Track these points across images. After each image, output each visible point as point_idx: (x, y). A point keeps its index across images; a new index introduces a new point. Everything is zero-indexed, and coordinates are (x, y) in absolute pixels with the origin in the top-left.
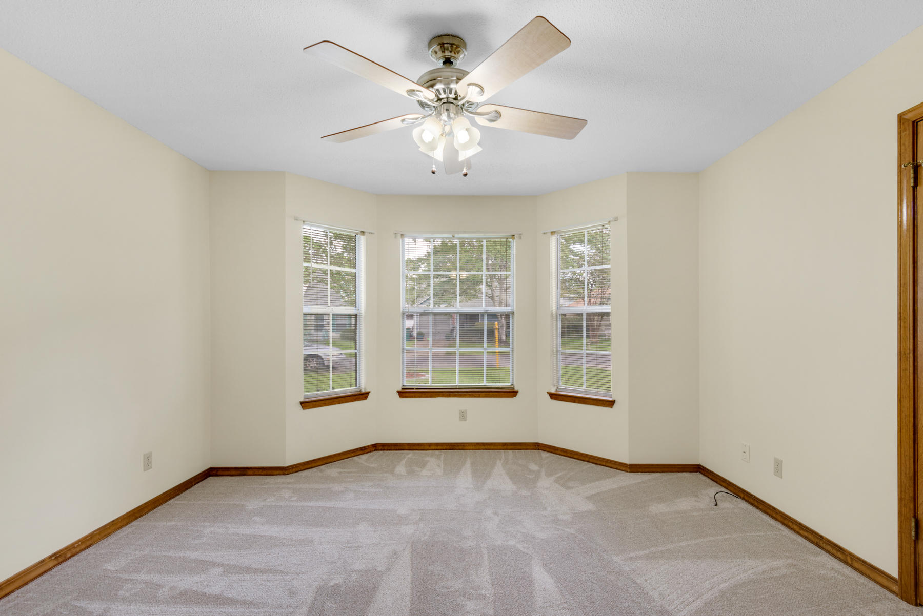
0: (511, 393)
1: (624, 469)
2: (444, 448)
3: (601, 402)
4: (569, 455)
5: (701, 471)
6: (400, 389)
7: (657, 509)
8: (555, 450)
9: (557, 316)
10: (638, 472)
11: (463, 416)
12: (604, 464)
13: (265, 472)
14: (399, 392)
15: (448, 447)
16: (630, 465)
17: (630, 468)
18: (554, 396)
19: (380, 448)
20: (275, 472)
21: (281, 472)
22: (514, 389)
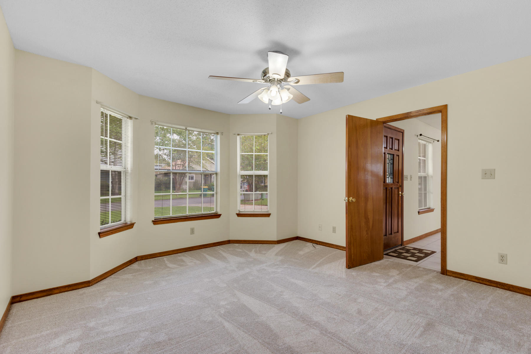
0: (217, 216)
1: (275, 243)
2: (182, 251)
3: (264, 215)
4: (247, 242)
5: (299, 239)
6: (154, 220)
7: (301, 253)
8: (240, 241)
9: (239, 175)
10: (280, 243)
11: (192, 231)
12: (265, 243)
13: (70, 289)
14: (153, 221)
15: (184, 251)
16: (277, 241)
17: (277, 242)
18: (239, 215)
19: (140, 259)
20: (80, 286)
21: (86, 285)
22: (217, 214)
